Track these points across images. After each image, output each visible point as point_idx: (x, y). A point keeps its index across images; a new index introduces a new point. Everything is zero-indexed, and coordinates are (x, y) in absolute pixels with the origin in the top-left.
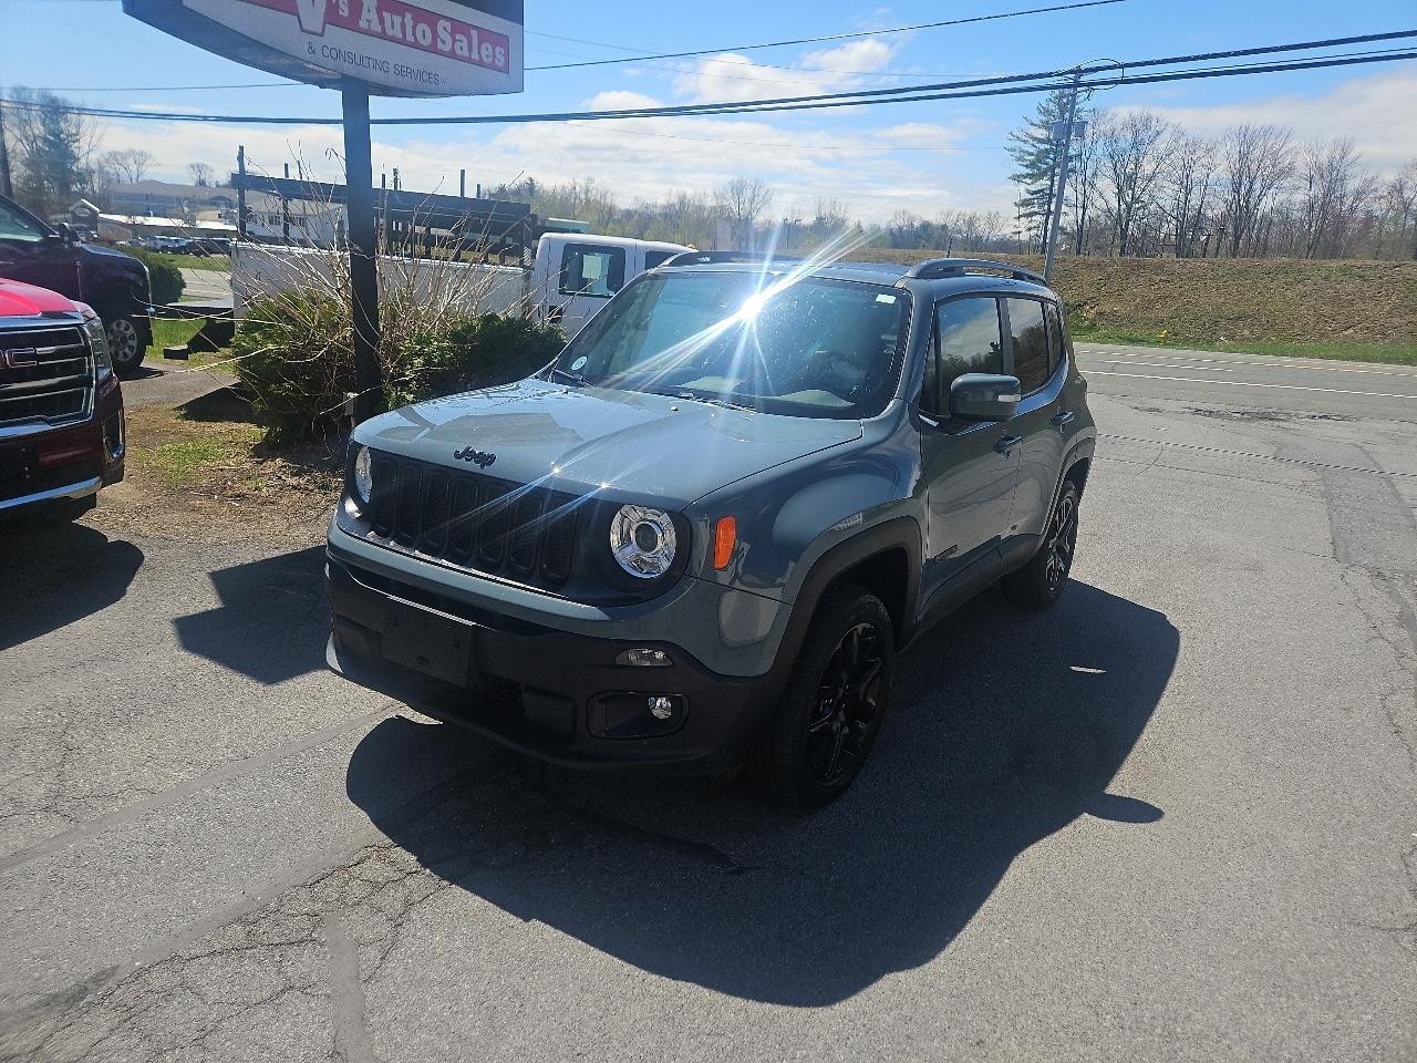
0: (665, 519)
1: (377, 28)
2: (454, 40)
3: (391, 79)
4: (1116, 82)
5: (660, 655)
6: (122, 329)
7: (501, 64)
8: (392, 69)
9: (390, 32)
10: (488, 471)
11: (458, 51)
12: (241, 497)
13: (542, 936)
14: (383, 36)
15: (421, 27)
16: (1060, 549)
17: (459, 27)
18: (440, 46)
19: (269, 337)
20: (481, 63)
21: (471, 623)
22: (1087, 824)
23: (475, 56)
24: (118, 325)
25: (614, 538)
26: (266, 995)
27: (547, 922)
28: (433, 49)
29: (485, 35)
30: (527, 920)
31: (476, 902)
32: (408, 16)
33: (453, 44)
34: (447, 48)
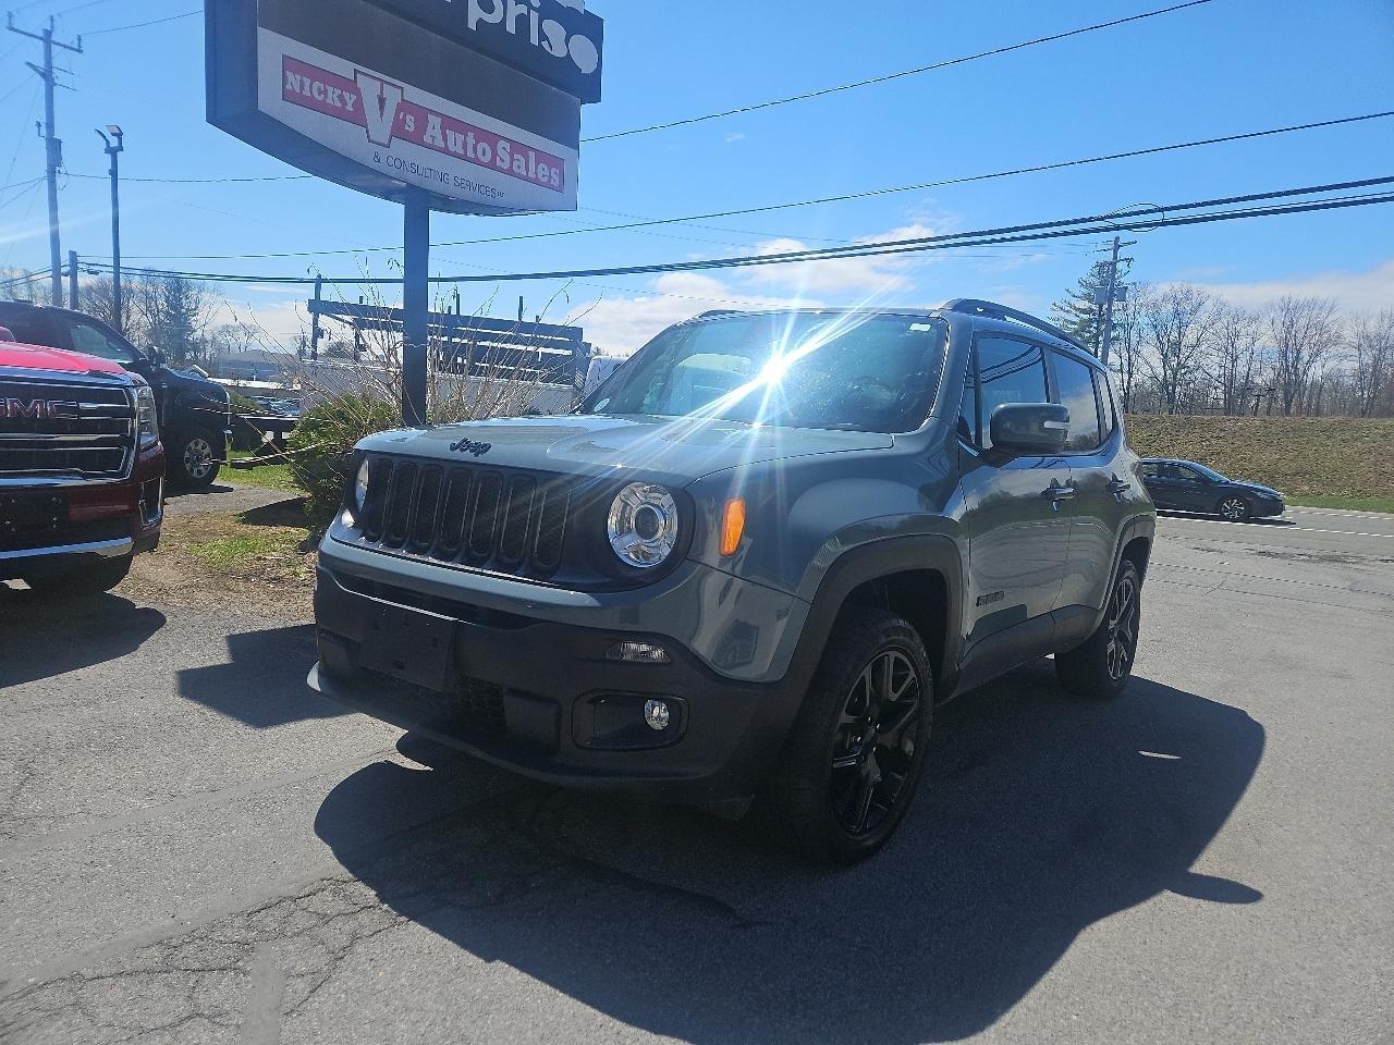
0: (666, 500)
1: (440, 143)
2: (512, 160)
3: (450, 189)
4: (1157, 224)
5: (657, 654)
6: (199, 447)
7: (556, 184)
8: (452, 182)
9: (452, 148)
10: (481, 459)
11: (515, 169)
12: (278, 580)
13: (506, 977)
14: (446, 151)
15: (481, 145)
16: (1122, 637)
17: (517, 148)
18: (498, 163)
19: (324, 435)
20: (536, 181)
21: (451, 619)
22: (1168, 902)
23: (531, 174)
24: (196, 444)
25: (612, 522)
26: (168, 1020)
27: (512, 964)
28: (492, 166)
29: (541, 156)
30: (489, 960)
31: (432, 939)
32: (471, 135)
33: (511, 163)
34: (506, 166)
